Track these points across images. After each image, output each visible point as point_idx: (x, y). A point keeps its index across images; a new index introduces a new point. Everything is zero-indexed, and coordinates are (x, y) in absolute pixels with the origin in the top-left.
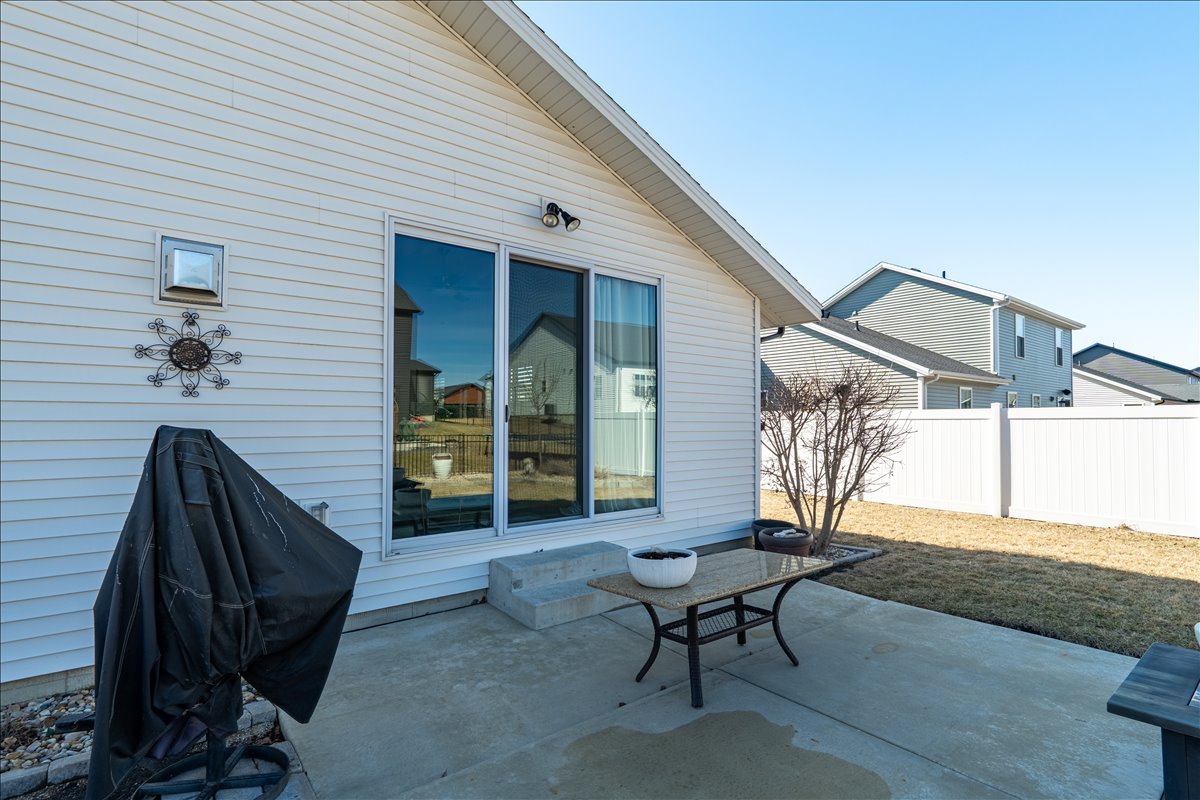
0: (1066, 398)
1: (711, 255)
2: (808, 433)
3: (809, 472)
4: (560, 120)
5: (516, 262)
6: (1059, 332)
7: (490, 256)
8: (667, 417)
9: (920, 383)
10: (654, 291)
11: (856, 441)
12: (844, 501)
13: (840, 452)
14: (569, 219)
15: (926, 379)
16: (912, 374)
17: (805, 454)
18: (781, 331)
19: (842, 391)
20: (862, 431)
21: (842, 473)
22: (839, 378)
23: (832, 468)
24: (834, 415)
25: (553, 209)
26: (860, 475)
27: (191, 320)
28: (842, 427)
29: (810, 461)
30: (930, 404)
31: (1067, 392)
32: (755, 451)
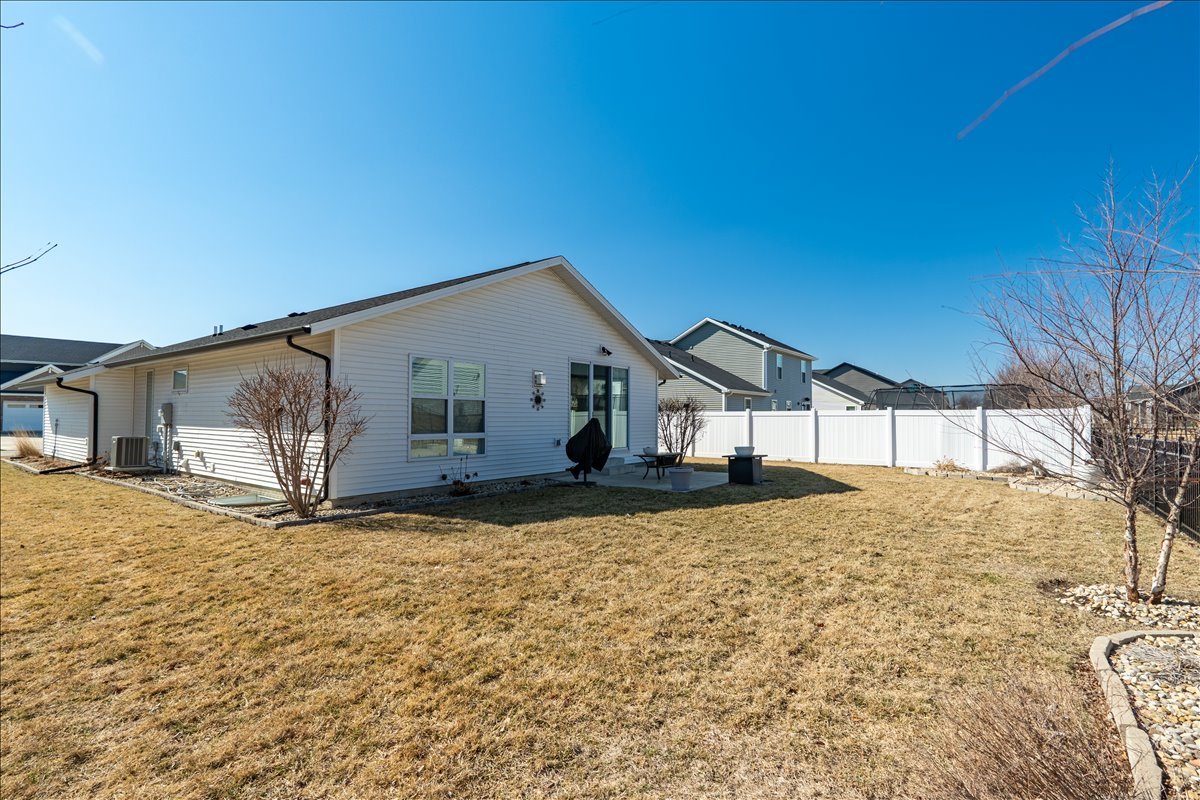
0: (806, 403)
1: (644, 356)
2: (674, 421)
3: (674, 437)
4: (605, 319)
5: (595, 366)
6: (803, 362)
7: (589, 366)
8: (631, 415)
9: (723, 396)
10: (627, 371)
11: (691, 424)
12: (687, 447)
13: (686, 428)
14: (609, 353)
15: (726, 394)
16: (720, 391)
17: (673, 430)
18: (664, 382)
19: (687, 406)
20: (694, 421)
21: (686, 437)
22: (685, 401)
23: (683, 434)
24: (684, 414)
25: (604, 349)
26: (693, 436)
27: (538, 391)
28: (687, 419)
29: (675, 432)
30: (729, 408)
31: (807, 399)
32: (657, 431)
